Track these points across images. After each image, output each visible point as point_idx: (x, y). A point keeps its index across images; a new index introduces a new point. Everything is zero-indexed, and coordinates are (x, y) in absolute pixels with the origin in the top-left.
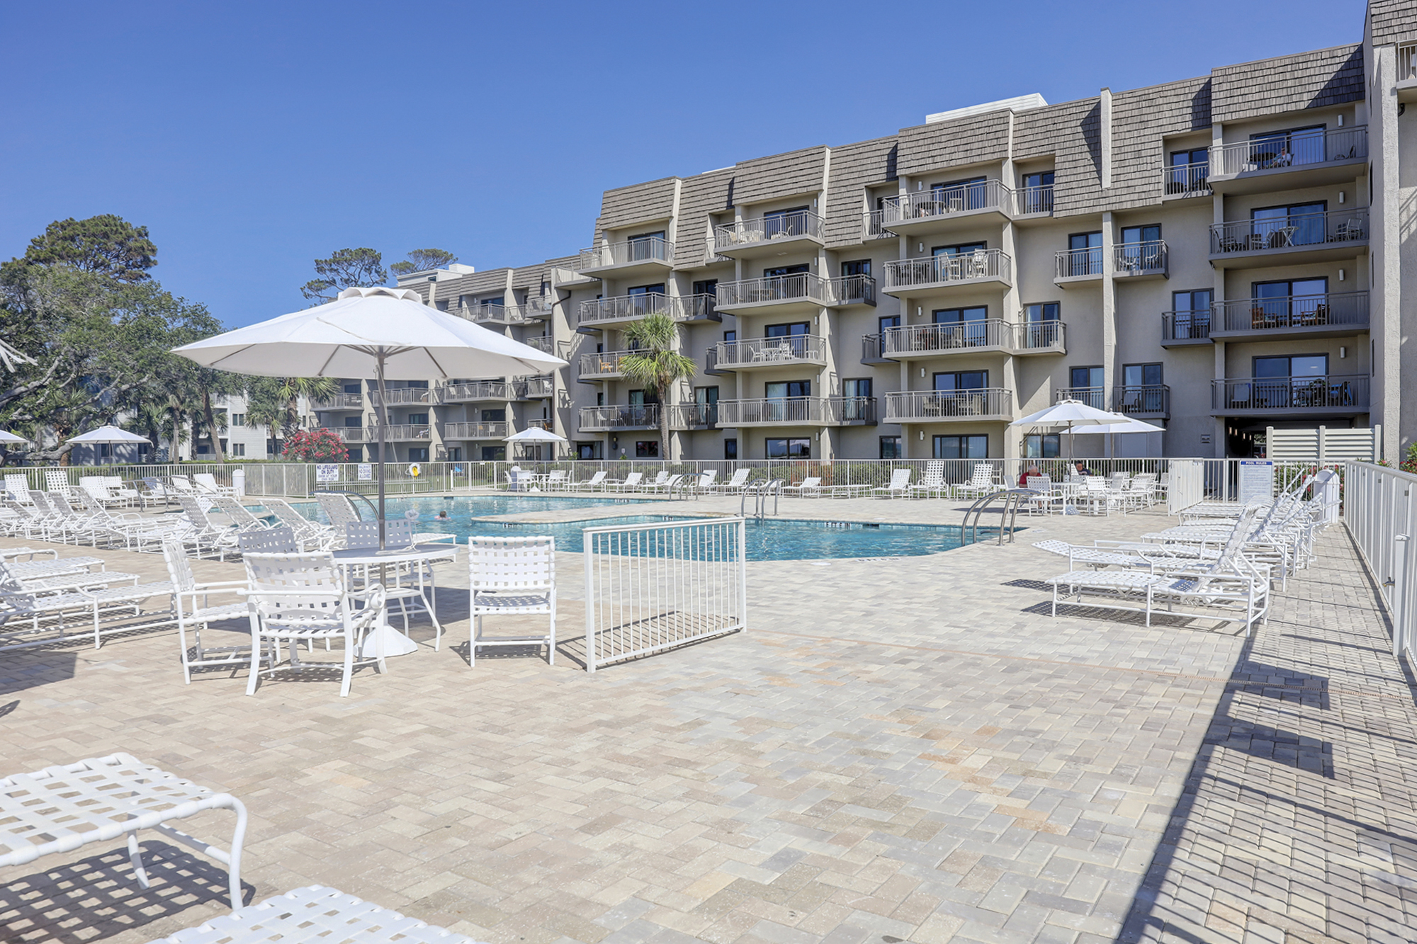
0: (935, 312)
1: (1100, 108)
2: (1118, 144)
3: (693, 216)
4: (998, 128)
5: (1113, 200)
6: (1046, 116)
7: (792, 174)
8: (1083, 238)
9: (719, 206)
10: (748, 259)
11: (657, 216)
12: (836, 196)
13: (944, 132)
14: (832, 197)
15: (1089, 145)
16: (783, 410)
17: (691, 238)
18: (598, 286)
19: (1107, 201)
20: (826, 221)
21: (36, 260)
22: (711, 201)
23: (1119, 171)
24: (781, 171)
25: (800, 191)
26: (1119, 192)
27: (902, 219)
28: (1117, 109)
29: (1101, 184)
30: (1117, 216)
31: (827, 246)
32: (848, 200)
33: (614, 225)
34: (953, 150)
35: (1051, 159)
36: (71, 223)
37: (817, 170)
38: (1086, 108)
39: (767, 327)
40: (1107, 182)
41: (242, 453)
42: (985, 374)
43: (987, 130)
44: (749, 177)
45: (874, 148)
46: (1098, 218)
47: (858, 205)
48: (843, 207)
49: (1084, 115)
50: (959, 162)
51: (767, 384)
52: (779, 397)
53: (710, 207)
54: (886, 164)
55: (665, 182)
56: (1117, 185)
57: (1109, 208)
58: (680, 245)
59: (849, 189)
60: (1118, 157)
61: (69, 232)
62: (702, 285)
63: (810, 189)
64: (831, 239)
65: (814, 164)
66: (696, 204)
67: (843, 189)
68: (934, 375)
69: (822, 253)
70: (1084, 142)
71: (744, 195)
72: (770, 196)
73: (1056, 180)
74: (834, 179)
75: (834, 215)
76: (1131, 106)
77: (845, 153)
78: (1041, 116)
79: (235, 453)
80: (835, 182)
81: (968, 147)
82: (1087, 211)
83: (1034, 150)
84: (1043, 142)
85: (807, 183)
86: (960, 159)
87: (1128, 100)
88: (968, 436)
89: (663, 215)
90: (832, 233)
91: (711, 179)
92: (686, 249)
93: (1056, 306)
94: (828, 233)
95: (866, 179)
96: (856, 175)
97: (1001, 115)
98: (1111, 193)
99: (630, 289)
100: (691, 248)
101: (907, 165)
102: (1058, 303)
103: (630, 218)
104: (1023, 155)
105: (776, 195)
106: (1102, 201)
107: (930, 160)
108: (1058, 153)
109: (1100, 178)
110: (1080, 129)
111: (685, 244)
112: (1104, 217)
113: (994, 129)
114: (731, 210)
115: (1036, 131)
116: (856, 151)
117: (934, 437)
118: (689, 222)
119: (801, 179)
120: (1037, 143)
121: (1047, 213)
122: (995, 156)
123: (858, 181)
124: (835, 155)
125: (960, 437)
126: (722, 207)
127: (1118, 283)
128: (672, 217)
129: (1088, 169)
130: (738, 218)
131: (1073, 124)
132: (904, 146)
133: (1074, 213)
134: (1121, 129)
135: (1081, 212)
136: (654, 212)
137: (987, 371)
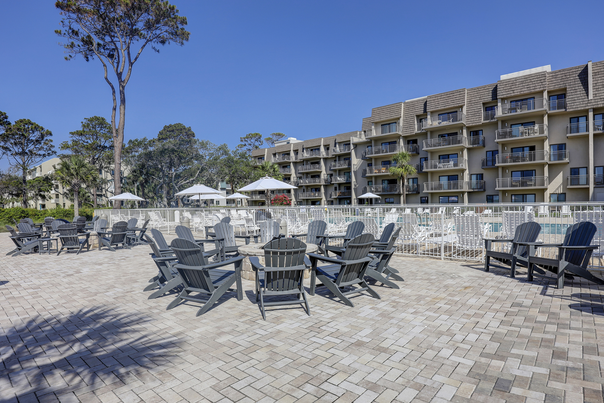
0: (512, 149)
1: (588, 69)
2: (595, 82)
3: (409, 116)
4: (542, 78)
5: (594, 104)
6: (561, 73)
7: (452, 99)
8: (576, 119)
9: (420, 112)
10: (433, 131)
11: (395, 117)
12: (470, 107)
13: (518, 81)
14: (468, 107)
15: (582, 83)
16: (446, 186)
17: (409, 124)
18: (371, 142)
19: (591, 104)
20: (466, 116)
21: (162, 139)
22: (417, 110)
23: (596, 93)
24: (447, 98)
25: (455, 105)
26: (596, 101)
27: (501, 114)
28: (594, 69)
29: (588, 98)
30: (595, 110)
31: (467, 125)
32: (475, 108)
33: (377, 120)
34: (522, 87)
35: (565, 89)
36: (171, 126)
37: (463, 97)
38: (580, 69)
39: (439, 156)
40: (591, 97)
41: (219, 204)
42: (534, 171)
43: (536, 79)
44: (433, 101)
45: (485, 88)
46: (587, 111)
47: (479, 110)
48: (473, 111)
49: (579, 72)
50: (525, 92)
51: (439, 176)
52: (444, 181)
53: (416, 113)
54: (491, 94)
55: (398, 104)
56: (595, 98)
57: (592, 107)
58: (404, 127)
59: (475, 104)
60: (596, 87)
61: (170, 129)
62: (411, 141)
63: (460, 105)
64: (469, 123)
65: (461, 95)
66: (410, 112)
67: (473, 104)
68: (512, 172)
69: (464, 128)
70: (579, 82)
71: (432, 108)
72: (443, 108)
73: (567, 97)
74: (469, 100)
75: (469, 114)
76: (600, 68)
77: (473, 91)
78: (559, 73)
79: (217, 204)
80: (470, 102)
81: (529, 86)
82: (582, 108)
83: (557, 86)
84: (561, 83)
85: (458, 103)
86: (526, 91)
87: (599, 65)
88: (526, 194)
89: (397, 116)
90: (469, 120)
91: (416, 103)
92: (406, 128)
93: (564, 145)
94: (467, 121)
95: (483, 100)
96: (478, 99)
97: (543, 73)
98: (593, 101)
99: (382, 143)
100: (408, 128)
101: (501, 94)
102: (565, 144)
103: (384, 118)
104: (552, 88)
105: (445, 107)
106: (589, 104)
107: (512, 92)
108: (568, 87)
109: (588, 96)
110: (577, 77)
111: (406, 126)
112: (589, 110)
113: (540, 79)
114: (426, 113)
115: (557, 79)
116: (478, 90)
117: (512, 195)
118: (408, 118)
119: (456, 101)
120: (558, 84)
121: (564, 110)
122: (541, 89)
123: (479, 101)
124: (468, 92)
125: (523, 195)
126: (421, 112)
127: (595, 136)
128: (401, 117)
129: (582, 92)
130: (429, 117)
131: (574, 75)
132: (500, 87)
133: (576, 109)
134: (596, 76)
135: (579, 109)
136: (394, 115)
137: (535, 170)
